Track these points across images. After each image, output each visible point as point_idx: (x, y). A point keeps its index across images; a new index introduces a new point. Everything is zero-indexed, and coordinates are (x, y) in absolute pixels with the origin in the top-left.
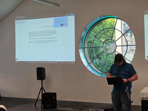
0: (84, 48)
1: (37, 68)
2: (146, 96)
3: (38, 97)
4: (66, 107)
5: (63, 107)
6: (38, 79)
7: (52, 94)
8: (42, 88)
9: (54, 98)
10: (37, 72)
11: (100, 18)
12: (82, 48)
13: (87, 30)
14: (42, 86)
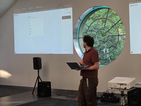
0: (79, 38)
1: (34, 58)
2: (114, 86)
3: (35, 86)
4: (61, 95)
5: (58, 95)
6: (34, 69)
7: (46, 83)
8: (39, 77)
9: (48, 86)
10: (34, 62)
11: (93, 9)
12: (77, 38)
13: (81, 21)
14: (39, 76)
